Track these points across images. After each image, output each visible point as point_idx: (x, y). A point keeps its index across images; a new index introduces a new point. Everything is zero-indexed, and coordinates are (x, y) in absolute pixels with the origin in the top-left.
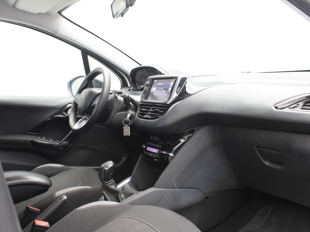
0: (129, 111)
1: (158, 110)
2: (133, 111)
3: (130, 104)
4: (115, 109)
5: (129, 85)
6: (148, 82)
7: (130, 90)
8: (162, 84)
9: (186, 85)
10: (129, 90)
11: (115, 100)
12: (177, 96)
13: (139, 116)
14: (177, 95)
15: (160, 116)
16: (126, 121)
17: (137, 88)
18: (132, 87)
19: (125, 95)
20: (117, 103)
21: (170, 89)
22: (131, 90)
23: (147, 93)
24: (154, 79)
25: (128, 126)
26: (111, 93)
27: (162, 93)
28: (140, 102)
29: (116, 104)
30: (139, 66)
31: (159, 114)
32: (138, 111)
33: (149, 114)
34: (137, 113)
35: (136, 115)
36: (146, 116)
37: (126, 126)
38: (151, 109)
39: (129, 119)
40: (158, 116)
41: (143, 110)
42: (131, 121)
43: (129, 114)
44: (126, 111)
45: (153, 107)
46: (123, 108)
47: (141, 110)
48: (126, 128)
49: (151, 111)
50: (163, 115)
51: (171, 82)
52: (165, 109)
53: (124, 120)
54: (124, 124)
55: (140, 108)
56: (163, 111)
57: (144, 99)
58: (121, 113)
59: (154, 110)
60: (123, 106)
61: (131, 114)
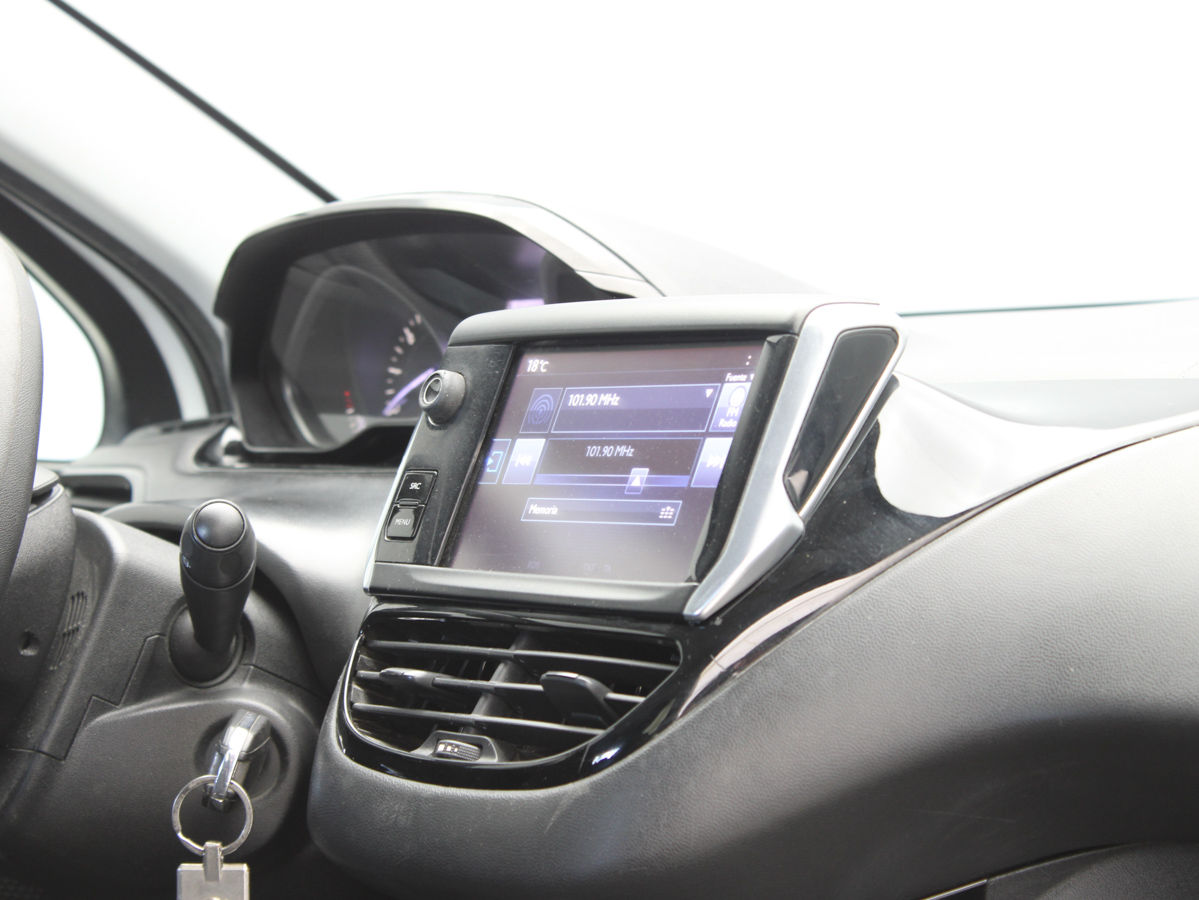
0: (231, 684)
1: (588, 682)
2: (279, 687)
3: (246, 624)
4: (81, 665)
5: (193, 403)
6: (451, 380)
7: (214, 463)
8: (611, 400)
9: (881, 417)
10: (204, 456)
11: (83, 576)
12: (800, 526)
13: (357, 750)
14: (796, 521)
15: (609, 754)
16: (204, 797)
17: (293, 436)
18: (231, 423)
19: (200, 520)
20: (105, 607)
21: (714, 455)
22: (229, 461)
23: (439, 496)
24: (520, 345)
25: (229, 859)
26: (41, 497)
27: (620, 493)
28: (373, 590)
29: (90, 607)
31: (600, 733)
32: (349, 696)
33: (480, 727)
34: (332, 708)
35: (326, 733)
36: (451, 744)
37: (209, 857)
38: (501, 670)
39: (241, 780)
40: (585, 747)
41: (406, 676)
42: (266, 798)
43: (244, 727)
44: (203, 691)
45: (517, 649)
46: (170, 660)
47: (376, 674)
48: (203, 877)
49: (497, 690)
50: (648, 738)
51: (722, 380)
52: (669, 672)
53: (187, 789)
54: (180, 835)
55: (369, 656)
56: (640, 700)
57: (417, 561)
58: (142, 709)
59: (537, 682)
60: (170, 638)
61: (260, 721)
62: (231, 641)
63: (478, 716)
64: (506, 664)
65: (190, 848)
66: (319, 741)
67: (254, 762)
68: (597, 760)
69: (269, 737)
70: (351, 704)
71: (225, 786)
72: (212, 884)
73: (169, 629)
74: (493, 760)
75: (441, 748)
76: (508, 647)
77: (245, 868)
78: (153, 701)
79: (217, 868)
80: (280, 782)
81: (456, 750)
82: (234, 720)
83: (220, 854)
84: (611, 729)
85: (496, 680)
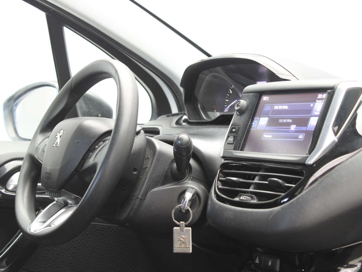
0: (186, 181)
1: (280, 181)
2: (198, 182)
3: (190, 166)
4: (148, 176)
5: (174, 109)
6: (243, 102)
7: (180, 124)
8: (285, 107)
9: (358, 112)
10: (178, 123)
11: (148, 154)
12: (337, 140)
13: (219, 198)
14: (335, 139)
15: (286, 200)
16: (180, 210)
17: (201, 117)
18: (185, 114)
19: (179, 139)
20: (154, 161)
21: (313, 122)
22: (184, 124)
23: (240, 133)
24: (261, 93)
25: (186, 226)
26: (138, 133)
27: (288, 132)
28: (223, 157)
29: (150, 161)
30: (205, 58)
31: (283, 194)
32: (217, 184)
33: (252, 193)
34: (213, 187)
35: (211, 194)
36: (244, 197)
37: (181, 226)
38: (257, 178)
39: (189, 206)
40: (279, 198)
41: (232, 180)
42: (195, 211)
43: (190, 192)
44: (179, 183)
45: (261, 172)
46: (170, 175)
47: (224, 179)
48: (180, 231)
49: (256, 183)
50: (296, 196)
51: (315, 102)
52: (301, 179)
53: (176, 208)
54: (174, 220)
55: (222, 174)
56: (294, 186)
57: (234, 149)
58: (164, 187)
59: (266, 181)
60: (171, 169)
61: (194, 191)
62: (186, 170)
63: (251, 190)
64: (258, 176)
65: (176, 223)
66: (209, 196)
67: (193, 202)
68: (282, 201)
69: (196, 195)
70: (218, 187)
71: (185, 207)
72: (182, 232)
73: (170, 167)
74: (255, 201)
75: (241, 198)
76: (259, 172)
77: (190, 228)
78: (166, 186)
79: (183, 228)
80: (199, 207)
81: (245, 198)
82: (187, 190)
83: (184, 225)
84: (286, 193)
85: (256, 180)
